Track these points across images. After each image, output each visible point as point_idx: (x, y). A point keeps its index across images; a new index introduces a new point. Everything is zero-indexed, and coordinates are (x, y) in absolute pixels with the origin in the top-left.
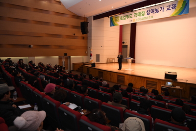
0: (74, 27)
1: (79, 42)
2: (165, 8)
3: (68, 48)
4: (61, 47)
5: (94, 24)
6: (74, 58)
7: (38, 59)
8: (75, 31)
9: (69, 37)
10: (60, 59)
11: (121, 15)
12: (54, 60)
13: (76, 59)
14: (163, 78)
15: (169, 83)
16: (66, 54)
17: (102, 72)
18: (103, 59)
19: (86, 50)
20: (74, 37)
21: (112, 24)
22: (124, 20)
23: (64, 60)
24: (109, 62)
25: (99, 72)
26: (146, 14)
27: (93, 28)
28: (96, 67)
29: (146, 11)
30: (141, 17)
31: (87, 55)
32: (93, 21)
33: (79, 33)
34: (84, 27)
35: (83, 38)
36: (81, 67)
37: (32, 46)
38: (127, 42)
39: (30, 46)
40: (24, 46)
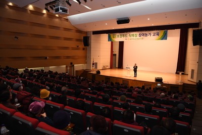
0: (78, 40)
1: (80, 53)
3: (73, 58)
4: (68, 57)
5: (93, 37)
6: (76, 66)
7: (52, 68)
8: (78, 43)
9: (73, 49)
10: (66, 67)
11: (118, 34)
12: (63, 69)
13: (79, 67)
14: (154, 81)
15: (159, 85)
16: (71, 63)
18: (100, 67)
19: (86, 58)
20: (77, 48)
23: (69, 68)
24: (104, 69)
26: (138, 36)
27: (92, 41)
28: (101, 74)
29: (138, 34)
31: (86, 63)
32: (92, 35)
33: (82, 45)
34: (86, 42)
35: (84, 49)
37: (48, 58)
38: (116, 51)
39: (46, 58)
40: (40, 58)
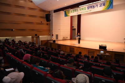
0: (41, 17)
1: (45, 27)
2: (99, 6)
3: (38, 31)
4: (33, 30)
5: (54, 15)
6: (41, 37)
7: (18, 38)
8: (42, 20)
9: (38, 24)
10: (33, 38)
11: (72, 10)
12: (29, 39)
13: (43, 38)
14: (98, 48)
15: (102, 52)
16: (36, 35)
17: (60, 46)
18: (60, 38)
19: (49, 32)
20: (41, 23)
21: (66, 15)
22: (73, 13)
23: (35, 39)
24: (64, 39)
25: (58, 46)
26: (87, 9)
27: (53, 18)
28: (56, 43)
29: (87, 7)
30: (84, 11)
31: (50, 35)
32: (53, 13)
33: (44, 21)
34: (48, 17)
35: (48, 24)
36: (46, 43)
37: (14, 30)
38: (76, 27)
39: (12, 30)
40: (8, 30)
